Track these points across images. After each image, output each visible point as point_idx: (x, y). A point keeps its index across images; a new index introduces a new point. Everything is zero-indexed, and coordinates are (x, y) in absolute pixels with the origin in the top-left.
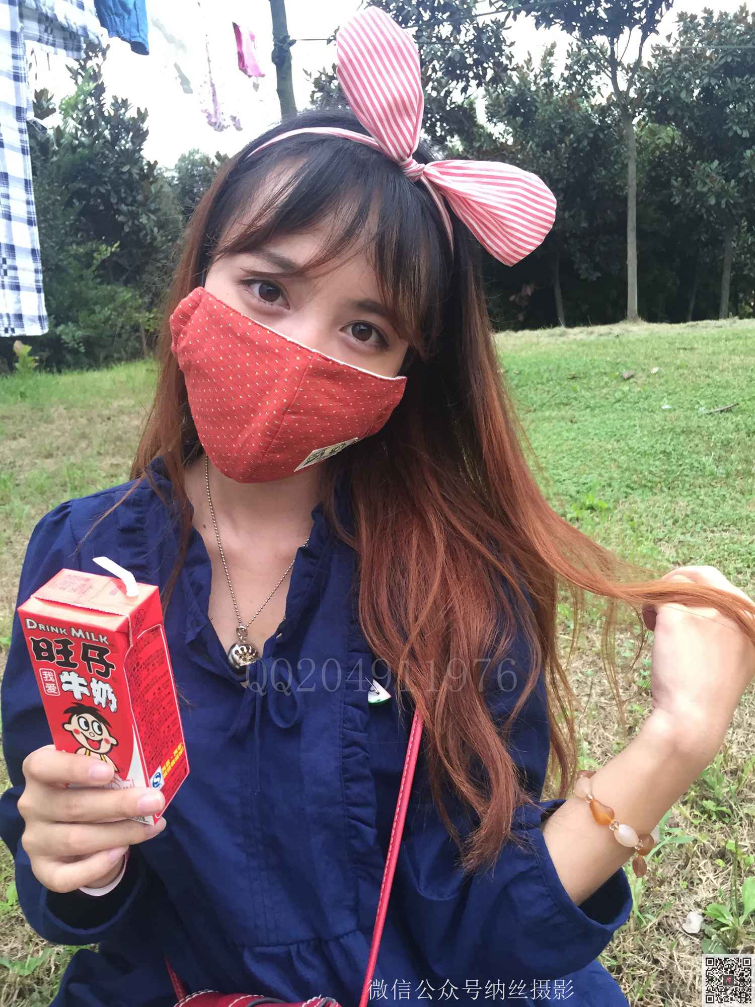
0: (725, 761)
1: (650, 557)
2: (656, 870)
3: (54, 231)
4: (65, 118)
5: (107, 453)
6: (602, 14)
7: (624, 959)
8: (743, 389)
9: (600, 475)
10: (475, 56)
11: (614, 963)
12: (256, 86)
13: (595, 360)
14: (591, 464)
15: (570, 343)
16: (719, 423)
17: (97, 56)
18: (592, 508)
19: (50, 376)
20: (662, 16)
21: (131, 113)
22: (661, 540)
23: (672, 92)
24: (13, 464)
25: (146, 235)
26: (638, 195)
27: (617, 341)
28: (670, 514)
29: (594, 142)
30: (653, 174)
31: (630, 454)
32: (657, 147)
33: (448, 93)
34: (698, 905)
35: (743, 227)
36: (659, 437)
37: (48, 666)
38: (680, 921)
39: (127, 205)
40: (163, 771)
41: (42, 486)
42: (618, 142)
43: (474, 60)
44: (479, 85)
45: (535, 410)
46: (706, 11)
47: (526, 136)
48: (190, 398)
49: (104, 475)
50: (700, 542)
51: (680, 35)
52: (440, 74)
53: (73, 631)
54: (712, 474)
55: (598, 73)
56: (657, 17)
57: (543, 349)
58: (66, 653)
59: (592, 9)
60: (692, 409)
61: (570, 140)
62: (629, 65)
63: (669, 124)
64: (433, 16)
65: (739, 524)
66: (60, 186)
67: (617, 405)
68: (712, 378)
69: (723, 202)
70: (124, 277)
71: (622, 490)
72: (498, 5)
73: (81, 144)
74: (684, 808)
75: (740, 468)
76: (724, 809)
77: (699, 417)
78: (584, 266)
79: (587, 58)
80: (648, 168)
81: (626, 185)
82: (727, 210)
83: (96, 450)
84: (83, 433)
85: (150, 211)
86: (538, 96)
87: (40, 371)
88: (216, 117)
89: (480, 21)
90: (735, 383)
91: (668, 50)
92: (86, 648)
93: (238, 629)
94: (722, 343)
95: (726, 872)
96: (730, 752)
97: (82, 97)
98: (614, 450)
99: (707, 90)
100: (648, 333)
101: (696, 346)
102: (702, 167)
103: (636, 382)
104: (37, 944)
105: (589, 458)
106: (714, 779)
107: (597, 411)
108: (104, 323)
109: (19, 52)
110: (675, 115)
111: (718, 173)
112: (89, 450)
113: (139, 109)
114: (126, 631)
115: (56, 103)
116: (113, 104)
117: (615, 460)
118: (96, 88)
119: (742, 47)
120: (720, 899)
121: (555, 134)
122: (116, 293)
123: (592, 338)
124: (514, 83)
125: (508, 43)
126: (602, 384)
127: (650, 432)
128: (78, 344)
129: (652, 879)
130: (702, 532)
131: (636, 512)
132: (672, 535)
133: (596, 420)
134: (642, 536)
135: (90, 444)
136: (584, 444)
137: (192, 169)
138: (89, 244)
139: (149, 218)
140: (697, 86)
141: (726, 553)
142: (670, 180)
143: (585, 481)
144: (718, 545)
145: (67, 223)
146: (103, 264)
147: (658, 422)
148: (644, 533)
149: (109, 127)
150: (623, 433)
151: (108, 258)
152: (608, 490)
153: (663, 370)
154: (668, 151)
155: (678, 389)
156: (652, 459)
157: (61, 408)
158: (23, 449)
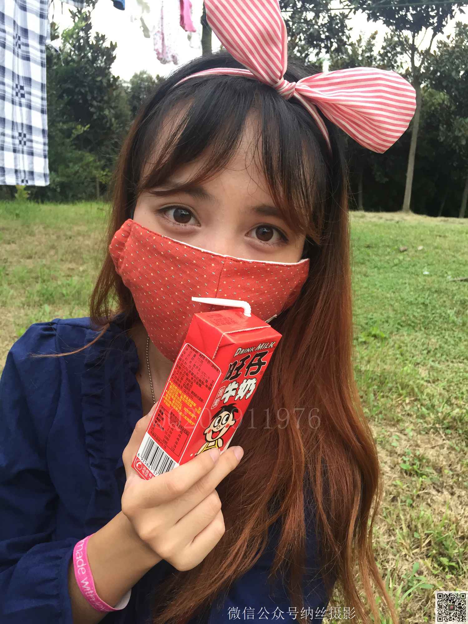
0: (456, 530)
4: (64, 42)
5: (67, 260)
6: (410, 17)
9: (382, 314)
10: (327, 34)
12: (189, 38)
13: (382, 237)
14: (376, 306)
15: (367, 223)
16: (459, 288)
17: (89, 6)
18: (375, 336)
19: (36, 205)
20: (447, 23)
21: (107, 44)
22: (418, 364)
23: (447, 71)
24: (6, 260)
25: (107, 122)
27: (397, 225)
28: (425, 346)
30: (429, 121)
31: (402, 302)
32: (433, 104)
33: (307, 55)
36: (421, 293)
39: (97, 102)
41: (23, 277)
43: (326, 36)
44: (327, 52)
49: (63, 274)
50: (444, 368)
51: (456, 36)
52: (303, 42)
54: (453, 322)
55: (402, 54)
56: (444, 23)
59: (404, 13)
60: (443, 276)
62: (422, 51)
63: (442, 91)
64: (303, 6)
66: (57, 85)
67: (395, 268)
68: (456, 257)
70: (90, 147)
71: (395, 326)
72: (345, 3)
73: (73, 60)
74: (427, 561)
76: (454, 564)
77: (447, 283)
78: (378, 173)
79: (396, 43)
80: (426, 117)
83: (60, 257)
84: (53, 245)
85: (111, 107)
87: (30, 201)
88: (163, 54)
89: (333, 13)
91: (447, 45)
94: (464, 235)
96: (460, 523)
97: (77, 30)
98: (391, 298)
101: (447, 235)
102: (460, 120)
103: (408, 255)
105: (375, 302)
106: (449, 543)
107: (381, 271)
108: (74, 174)
110: (447, 86)
112: (56, 257)
113: (111, 42)
115: (60, 32)
116: (95, 37)
117: (392, 305)
118: (87, 25)
122: (84, 156)
123: (381, 220)
124: (349, 53)
125: (348, 28)
126: (386, 253)
127: (414, 289)
128: (56, 186)
130: (446, 362)
131: (404, 343)
132: (426, 361)
133: (381, 276)
134: (407, 360)
135: (57, 253)
136: (372, 292)
137: (141, 83)
138: (71, 123)
139: (110, 112)
140: (463, 69)
141: (461, 379)
142: (439, 125)
143: (371, 317)
144: (456, 372)
145: (58, 109)
146: (78, 137)
147: (420, 283)
148: (408, 358)
149: (91, 51)
150: (398, 287)
151: (81, 134)
152: (386, 325)
153: (425, 248)
154: (439, 108)
155: (434, 262)
156: (415, 307)
157: (41, 227)
158: (13, 251)
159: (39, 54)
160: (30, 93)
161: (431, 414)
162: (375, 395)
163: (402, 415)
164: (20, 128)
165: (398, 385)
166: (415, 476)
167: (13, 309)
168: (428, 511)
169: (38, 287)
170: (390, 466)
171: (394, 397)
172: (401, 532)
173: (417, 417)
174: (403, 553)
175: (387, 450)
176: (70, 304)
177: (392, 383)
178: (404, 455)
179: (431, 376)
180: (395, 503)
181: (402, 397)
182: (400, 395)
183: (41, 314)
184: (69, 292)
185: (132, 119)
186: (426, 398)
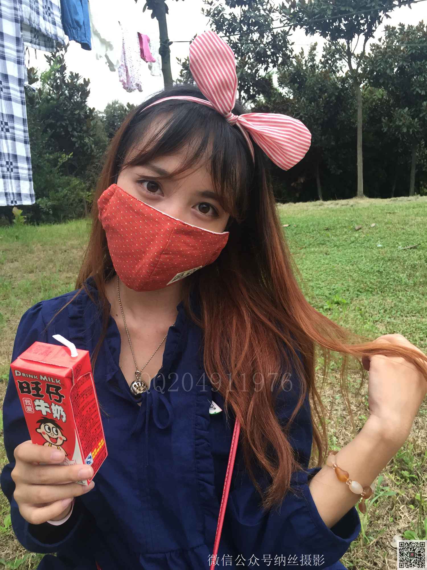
0: (414, 448)
1: (371, 331)
2: (375, 511)
3: (37, 146)
4: (43, 84)
5: (64, 271)
6: (343, 27)
7: (357, 563)
8: (423, 236)
9: (342, 284)
10: (272, 50)
11: (352, 565)
12: (150, 67)
13: (339, 219)
14: (337, 278)
15: (325, 210)
16: (409, 255)
17: (62, 50)
18: (338, 303)
19: (33, 227)
20: (376, 28)
21: (81, 81)
22: (377, 321)
23: (382, 70)
24: (11, 277)
25: (88, 149)
26: (363, 127)
27: (352, 208)
28: (382, 306)
29: (338, 98)
30: (372, 115)
31: (359, 272)
32: (374, 100)
33: (257, 71)
34: (399, 531)
35: (422, 145)
36: (376, 263)
37: (27, 396)
38: (389, 540)
39: (77, 132)
40: (93, 455)
41: (27, 289)
42: (351, 97)
43: (271, 52)
44: (274, 66)
45: (305, 248)
46: (400, 25)
47: (300, 94)
48: (109, 245)
49: (62, 282)
50: (399, 322)
51: (386, 38)
52: (252, 60)
53: (41, 377)
54: (406, 284)
55: (340, 60)
56: (374, 28)
57: (310, 213)
58: (37, 389)
59: (337, 24)
60: (394, 247)
61: (325, 96)
62: (358, 55)
63: (380, 87)
64: (248, 29)
65: (421, 312)
66: (40, 121)
67: (352, 245)
68: (405, 229)
69: (411, 130)
70: (75, 172)
71: (355, 293)
72: (285, 22)
73: (52, 98)
74: (391, 475)
75: (421, 280)
76: (414, 476)
77: (398, 252)
78: (333, 167)
79: (334, 51)
80: (368, 112)
81: (356, 121)
82: (413, 135)
83: (58, 269)
84: (51, 259)
85: (90, 135)
86: (307, 72)
87: (27, 224)
88: (128, 84)
89: (275, 31)
90: (419, 233)
91: (380, 47)
92: (49, 386)
93: (136, 373)
94: (411, 210)
95: (415, 512)
96: (417, 443)
97: (53, 72)
98: (350, 270)
99: (401, 69)
100: (369, 204)
101: (396, 211)
102: (399, 111)
103: (362, 232)
104: (21, 551)
105: (336, 275)
106: (408, 459)
107: (340, 248)
108: (63, 197)
109: (21, 48)
110: (384, 82)
111: (408, 115)
112: (54, 268)
113: (85, 79)
114: (71, 377)
115: (39, 75)
116: (70, 76)
117: (351, 276)
118: (61, 67)
119: (421, 45)
120: (412, 528)
121: (317, 93)
122: (70, 181)
123: (338, 207)
124: (294, 65)
125: (290, 43)
126: (343, 232)
127: (370, 260)
128: (49, 209)
129: (373, 516)
130: (400, 317)
131: (363, 306)
132: (384, 319)
133: (340, 253)
134: (366, 319)
135: (55, 266)
136: (334, 267)
137: (114, 113)
138: (56, 153)
139: (89, 140)
140: (396, 67)
141: (414, 329)
142: (381, 118)
143: (334, 288)
144: (409, 325)
145: (44, 142)
146: (64, 164)
147: (375, 254)
148: (368, 317)
149: (68, 89)
150: (356, 260)
151: (66, 161)
152: (347, 293)
153: (377, 225)
154: (379, 103)
155: (386, 236)
156: (372, 275)
157: (39, 245)
158: (17, 268)
159: (19, 94)
160: (13, 128)
164: (7, 157)
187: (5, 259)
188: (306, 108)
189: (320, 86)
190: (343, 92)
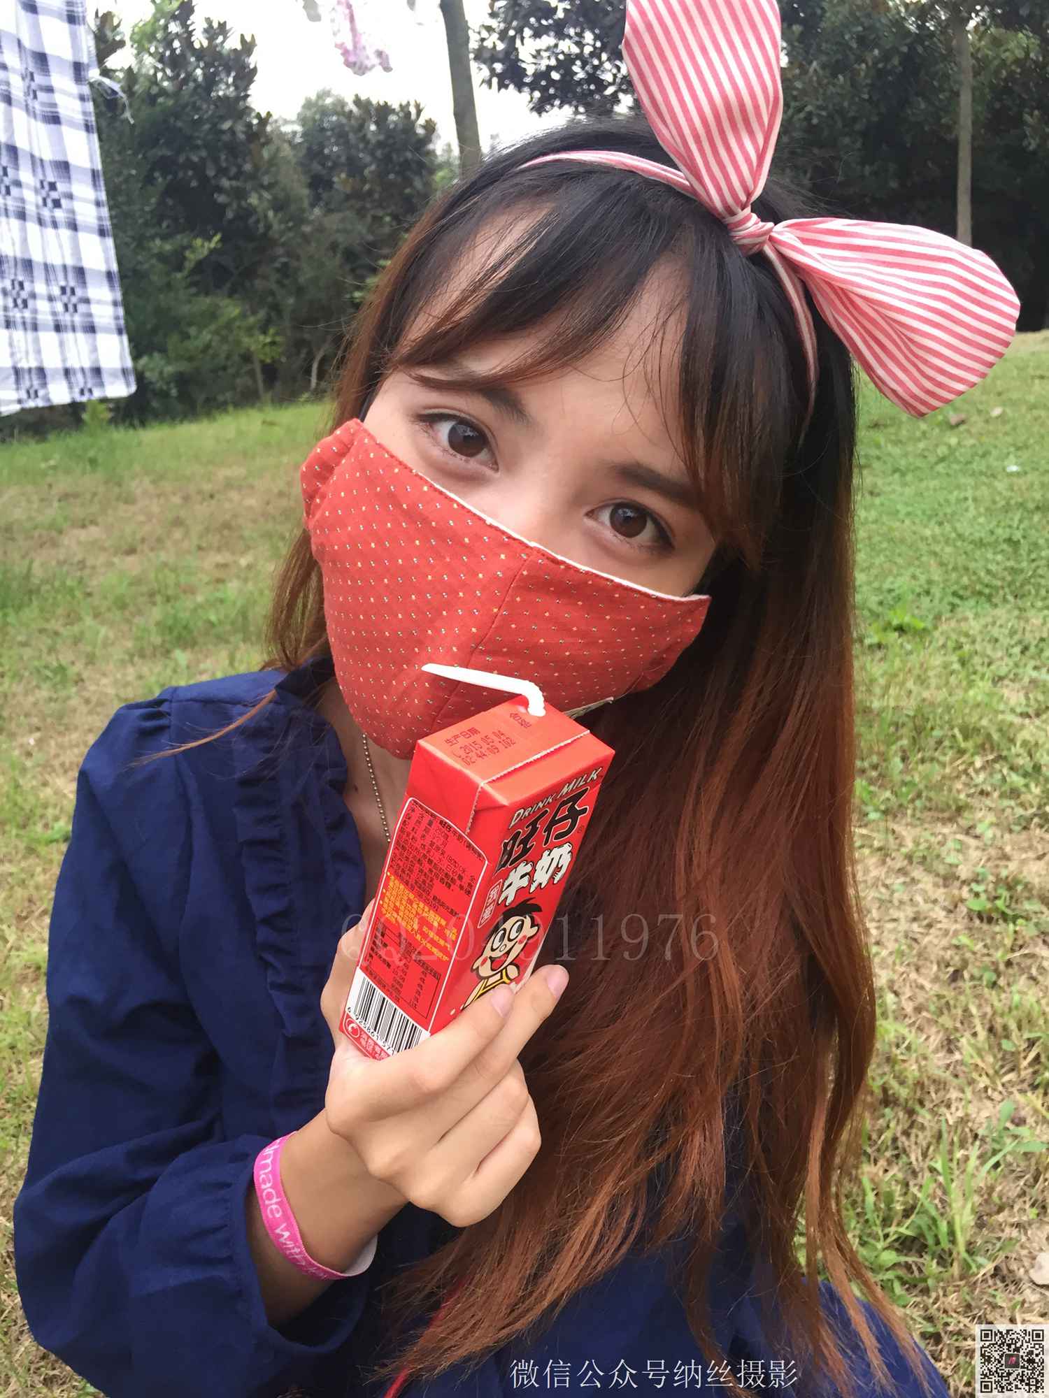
1: (987, 706)
2: (993, 1188)
3: (129, 221)
4: (138, 54)
5: (210, 547)
7: (947, 1324)
9: (914, 577)
11: (930, 1328)
14: (900, 561)
18: (901, 629)
19: (131, 432)
21: (233, 43)
22: (1001, 678)
24: (82, 564)
25: (258, 221)
26: (974, 138)
28: (1017, 637)
29: (908, 59)
30: (997, 105)
31: (959, 544)
32: (1003, 64)
36: (1001, 517)
38: (1026, 1264)
39: (230, 179)
41: (122, 596)
42: (944, 58)
47: (808, 53)
49: (206, 579)
61: (874, 57)
63: (1021, 29)
66: (135, 154)
67: (940, 468)
70: (228, 285)
71: (946, 601)
73: (163, 92)
74: (1033, 1096)
80: (989, 97)
81: (956, 122)
83: (195, 542)
84: (177, 518)
85: (262, 186)
87: (116, 425)
88: (356, 54)
97: (162, 22)
98: (934, 537)
103: (968, 431)
105: (897, 551)
107: (909, 477)
108: (202, 352)
110: (1031, 15)
112: (186, 542)
113: (242, 36)
115: (126, 31)
116: (206, 31)
117: (935, 554)
118: (182, 7)
121: (851, 48)
122: (218, 307)
126: (918, 434)
127: (987, 509)
128: (168, 383)
129: (988, 1202)
131: (967, 635)
132: (1020, 671)
133: (908, 491)
134: (975, 673)
135: (187, 534)
136: (891, 529)
137: (321, 120)
138: (179, 237)
139: (260, 198)
142: (1021, 116)
143: (891, 587)
145: (147, 209)
146: (200, 266)
147: (1000, 494)
148: (979, 668)
149: (202, 64)
150: (949, 511)
151: (206, 258)
152: (925, 601)
153: (1008, 411)
154: (1018, 70)
155: (1031, 441)
156: (991, 551)
157: (147, 480)
158: (94, 543)
159: (77, 104)
160: (70, 196)
161: (1032, 785)
162: (904, 759)
163: (968, 796)
164: (60, 275)
165: (956, 731)
166: (1001, 921)
167: (111, 666)
168: (1030, 992)
169: (156, 613)
170: (944, 908)
171: (947, 759)
172: (973, 1041)
173: (1002, 796)
174: (982, 1085)
175: (938, 875)
176: (227, 642)
177: (942, 728)
178: (977, 880)
179: (1032, 702)
180: (960, 983)
181: (966, 757)
182: (962, 752)
183: (169, 672)
184: (222, 617)
185: (313, 205)
186: (1021, 751)
187: (66, 519)
188: (821, 91)
189: (860, 29)
190: (922, 44)
